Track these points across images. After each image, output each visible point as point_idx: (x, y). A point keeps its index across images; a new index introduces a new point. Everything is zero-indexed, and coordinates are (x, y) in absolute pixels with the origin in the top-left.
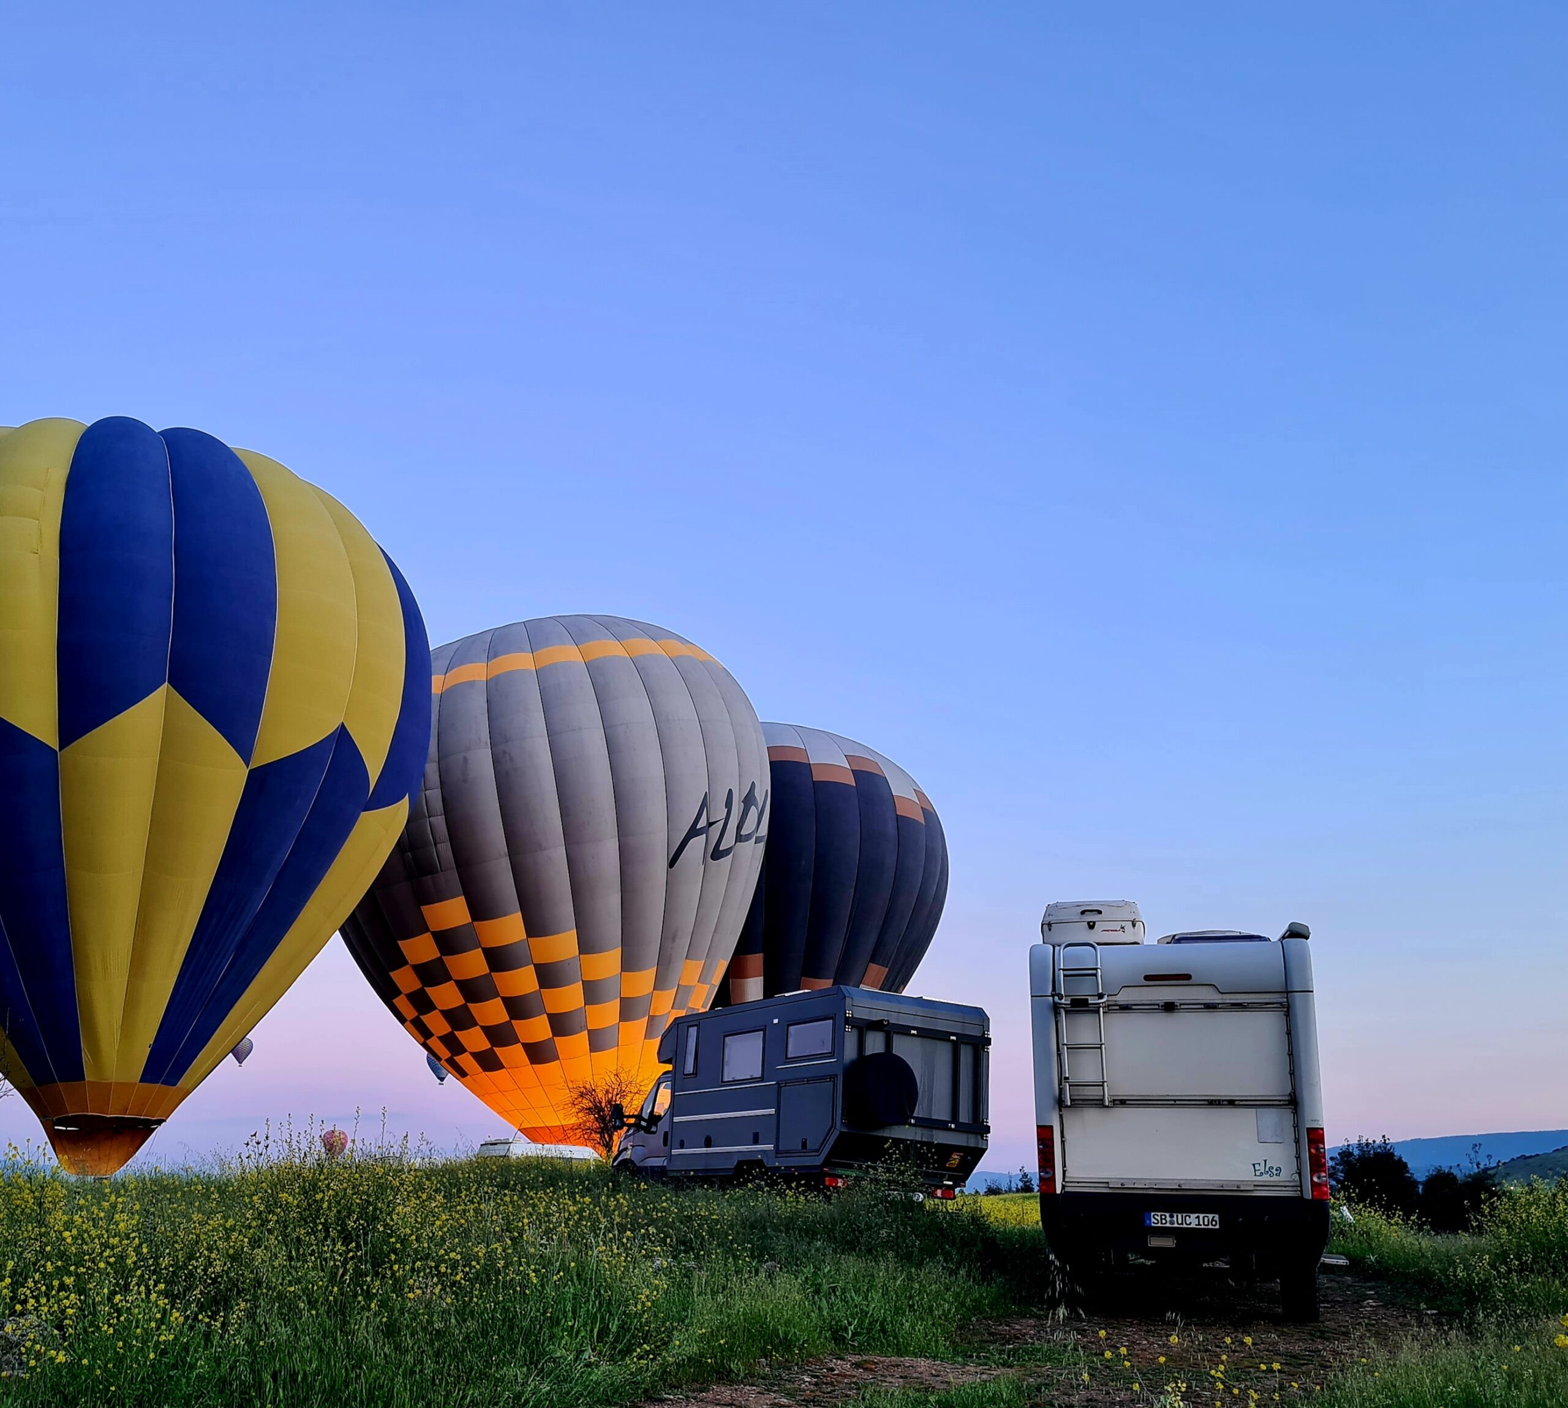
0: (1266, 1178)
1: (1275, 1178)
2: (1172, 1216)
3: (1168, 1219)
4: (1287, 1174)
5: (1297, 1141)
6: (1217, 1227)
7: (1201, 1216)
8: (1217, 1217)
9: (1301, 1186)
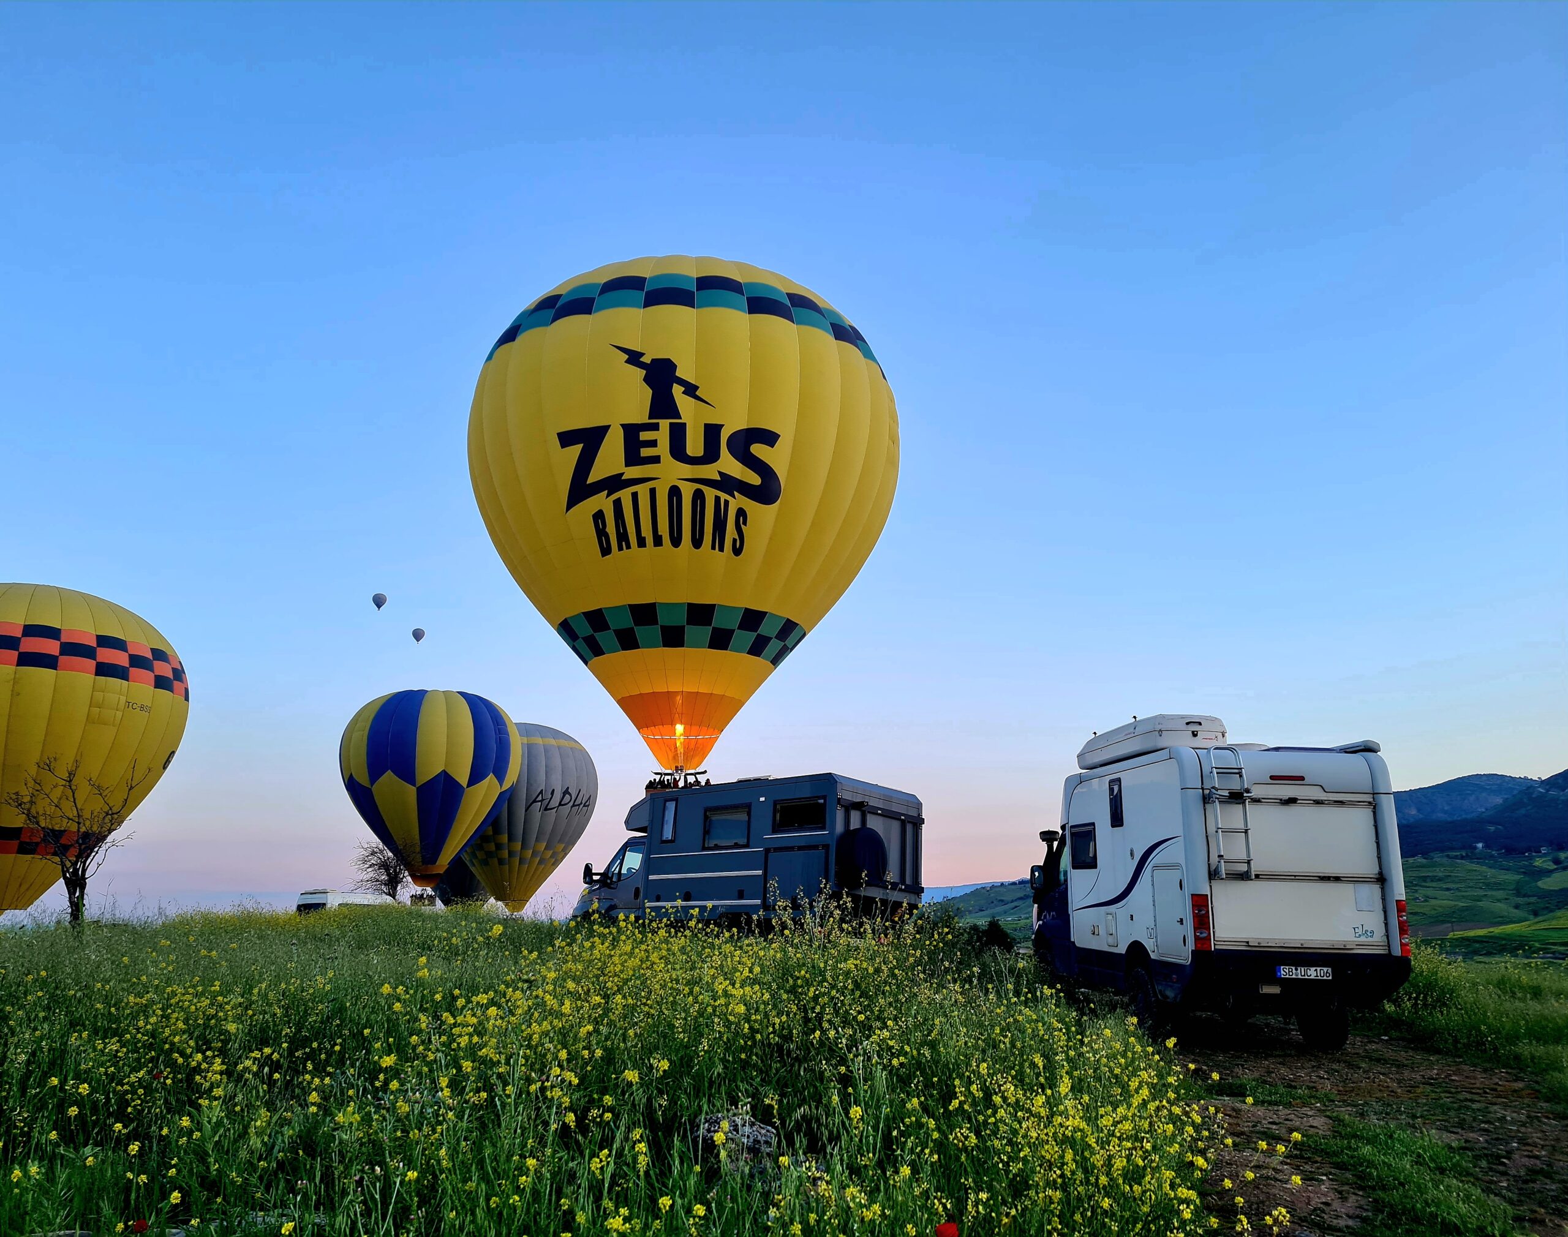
0: (1363, 939)
1: (1370, 939)
2: (1296, 970)
3: (1294, 971)
4: (1379, 937)
5: (1385, 912)
6: (1330, 978)
7: (1319, 969)
8: (1330, 970)
9: (1389, 947)
